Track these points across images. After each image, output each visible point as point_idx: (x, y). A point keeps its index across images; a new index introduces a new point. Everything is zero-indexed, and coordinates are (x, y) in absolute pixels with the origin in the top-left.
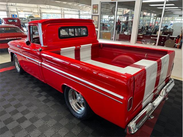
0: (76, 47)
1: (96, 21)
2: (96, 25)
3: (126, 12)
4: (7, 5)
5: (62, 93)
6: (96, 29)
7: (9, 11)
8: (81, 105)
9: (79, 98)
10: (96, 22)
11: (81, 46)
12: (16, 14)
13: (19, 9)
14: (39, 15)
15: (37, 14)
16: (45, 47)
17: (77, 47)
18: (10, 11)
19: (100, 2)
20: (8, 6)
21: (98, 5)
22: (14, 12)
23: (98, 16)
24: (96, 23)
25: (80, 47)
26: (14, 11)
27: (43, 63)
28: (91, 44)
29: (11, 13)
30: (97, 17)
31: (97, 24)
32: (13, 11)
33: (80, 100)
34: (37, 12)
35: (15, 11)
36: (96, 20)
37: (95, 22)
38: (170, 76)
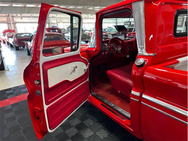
7: (50, 23)
12: (56, 25)
13: (58, 21)
14: (77, 25)
15: (76, 24)
20: (49, 18)
22: (54, 24)
29: (52, 24)
34: (75, 23)
35: (55, 22)
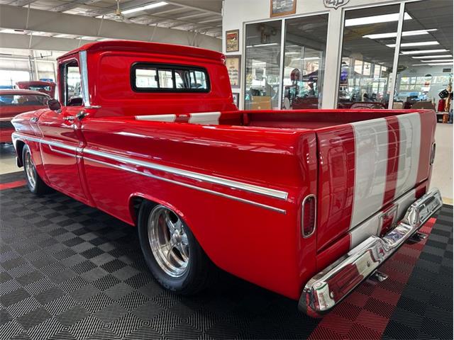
0: (178, 117)
1: (234, 71)
2: (233, 79)
3: (313, 68)
4: (31, 58)
5: (133, 225)
6: (234, 90)
7: (34, 71)
8: (183, 256)
9: (176, 234)
10: (235, 73)
11: (192, 114)
12: (52, 77)
16: (94, 108)
17: (180, 116)
18: (38, 72)
19: (244, 23)
20: (33, 58)
21: (238, 30)
22: (46, 74)
23: (239, 57)
24: (234, 75)
25: (189, 116)
26: (47, 72)
27: (86, 150)
28: (218, 113)
29: (40, 74)
30: (236, 61)
31: (237, 77)
32: (45, 70)
33: (179, 240)
35: (49, 70)
36: (233, 67)
37: (232, 73)
38: (427, 179)
